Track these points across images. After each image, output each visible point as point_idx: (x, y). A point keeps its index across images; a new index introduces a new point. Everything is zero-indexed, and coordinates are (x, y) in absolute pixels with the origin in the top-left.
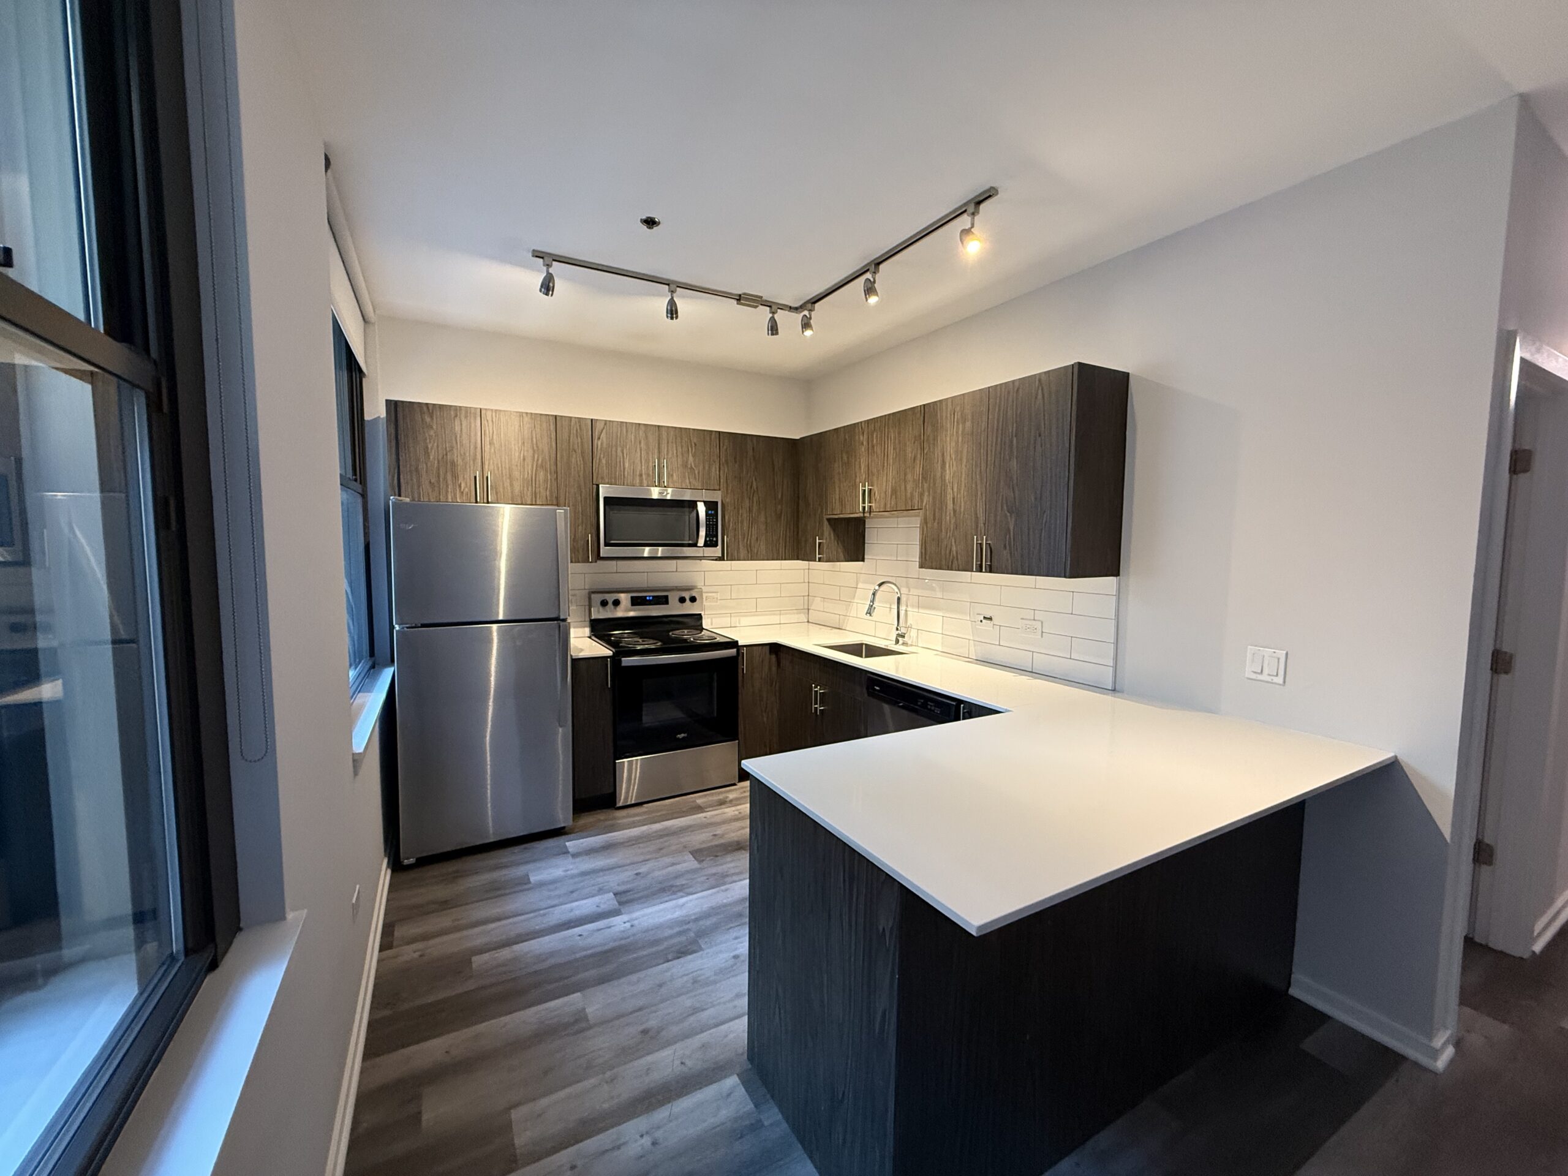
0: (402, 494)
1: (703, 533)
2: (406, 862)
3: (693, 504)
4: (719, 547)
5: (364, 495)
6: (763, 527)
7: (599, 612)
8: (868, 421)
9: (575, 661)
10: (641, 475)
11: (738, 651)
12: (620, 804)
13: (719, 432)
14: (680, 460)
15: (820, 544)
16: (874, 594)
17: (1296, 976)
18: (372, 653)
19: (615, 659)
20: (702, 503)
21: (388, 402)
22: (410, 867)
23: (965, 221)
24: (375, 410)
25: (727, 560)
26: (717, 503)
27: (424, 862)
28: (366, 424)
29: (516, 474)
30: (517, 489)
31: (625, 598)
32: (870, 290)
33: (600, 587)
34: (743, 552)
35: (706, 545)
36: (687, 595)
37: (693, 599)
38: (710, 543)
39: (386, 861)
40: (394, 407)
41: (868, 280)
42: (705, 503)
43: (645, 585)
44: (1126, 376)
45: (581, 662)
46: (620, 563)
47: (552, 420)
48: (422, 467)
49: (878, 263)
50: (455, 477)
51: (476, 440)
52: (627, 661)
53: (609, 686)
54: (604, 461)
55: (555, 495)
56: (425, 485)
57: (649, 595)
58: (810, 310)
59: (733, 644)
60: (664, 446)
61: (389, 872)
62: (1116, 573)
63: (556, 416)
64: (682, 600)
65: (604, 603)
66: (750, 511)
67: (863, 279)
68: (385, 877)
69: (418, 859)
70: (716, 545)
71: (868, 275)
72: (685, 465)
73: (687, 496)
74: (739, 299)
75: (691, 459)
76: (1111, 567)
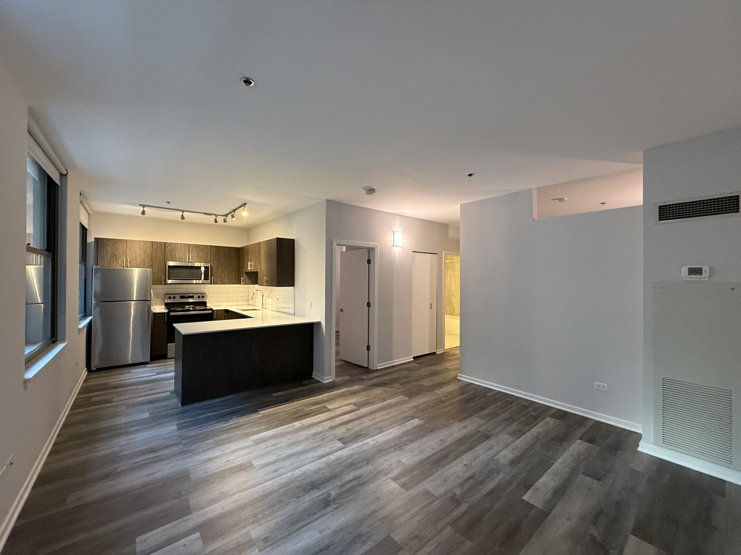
0: (98, 265)
1: (203, 276)
2: (93, 369)
3: (200, 267)
4: (209, 280)
5: (85, 265)
6: (226, 274)
7: (168, 300)
8: (251, 245)
9: (155, 314)
10: (182, 259)
11: (212, 312)
12: (168, 357)
13: (211, 246)
14: (196, 253)
15: (243, 279)
16: (253, 293)
17: (314, 373)
18: (85, 312)
19: (168, 313)
20: (203, 267)
21: (95, 238)
22: (94, 371)
23: (243, 208)
24: (91, 239)
25: (213, 284)
26: (208, 267)
27: (99, 370)
28: (87, 244)
29: (138, 258)
30: (138, 262)
31: (178, 297)
32: (233, 217)
33: (168, 293)
34: (219, 282)
35: (204, 279)
36: (201, 296)
37: (203, 297)
38: (206, 278)
39: (86, 369)
40: (97, 240)
41: (232, 214)
42: (205, 267)
43: (186, 292)
44: (294, 240)
45: (157, 314)
46: (177, 285)
47: (151, 243)
48: (105, 257)
49: (235, 210)
50: (116, 259)
51: (124, 249)
52: (171, 314)
53: (166, 321)
54: (169, 255)
55: (151, 265)
56: (106, 262)
57: (186, 296)
58: (226, 217)
59: (211, 309)
60: (191, 250)
61: (87, 373)
63: (152, 242)
64: (199, 297)
65: (170, 298)
66: (222, 269)
67: (231, 214)
68: (84, 373)
69: (97, 369)
70: (208, 279)
71: (233, 213)
72: (198, 256)
73: (197, 265)
74: (205, 214)
75: (200, 254)
76: (292, 284)
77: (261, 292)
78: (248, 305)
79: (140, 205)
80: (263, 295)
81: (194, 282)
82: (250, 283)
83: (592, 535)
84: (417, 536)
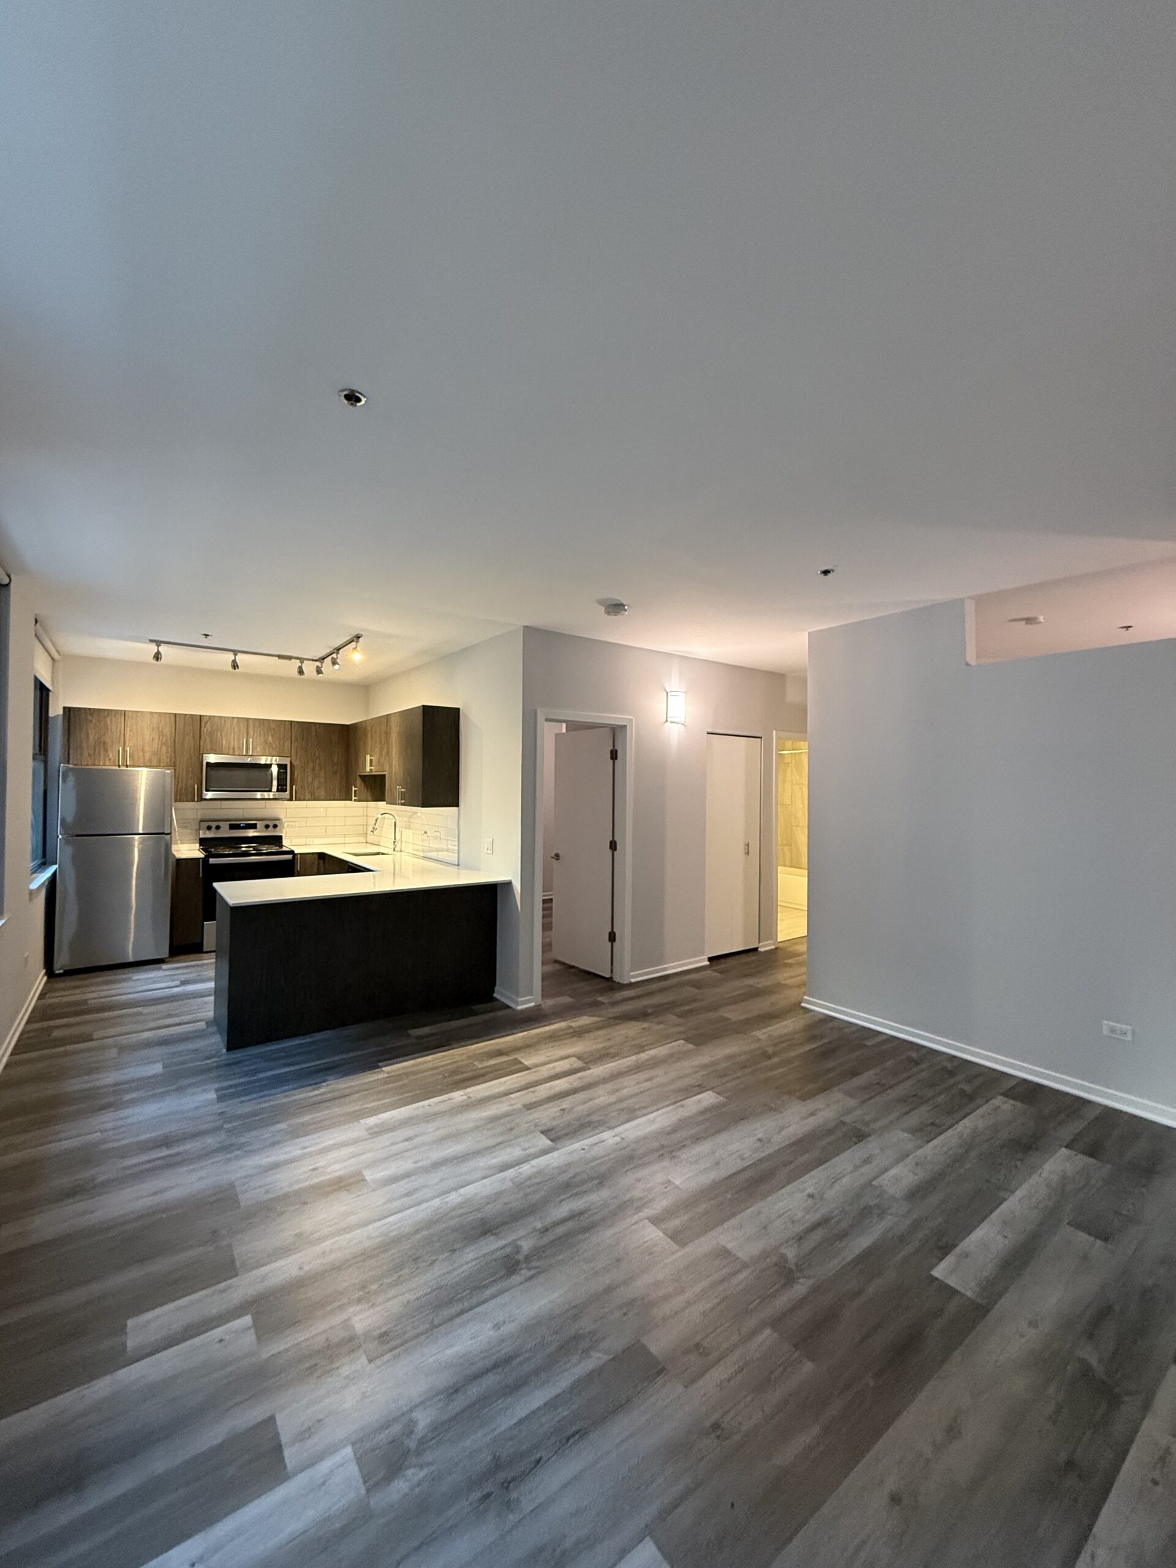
0: (71, 761)
1: (275, 783)
2: (57, 972)
3: (269, 766)
4: (288, 793)
5: (46, 762)
6: (322, 780)
7: (205, 833)
8: (372, 719)
9: (179, 861)
10: (234, 749)
11: (294, 857)
12: (205, 950)
13: (291, 722)
14: (262, 738)
15: (355, 791)
16: (376, 820)
18: (44, 855)
19: (205, 860)
20: (276, 766)
21: (65, 708)
22: (60, 975)
23: (353, 644)
24: (56, 710)
25: (296, 800)
26: (286, 765)
27: (69, 973)
28: (50, 720)
29: (147, 748)
30: (147, 757)
31: (225, 826)
32: (334, 663)
33: (207, 817)
34: (308, 796)
35: (278, 790)
36: (271, 824)
37: (275, 826)
38: (281, 788)
39: (44, 971)
40: (68, 711)
41: (333, 658)
42: (279, 766)
43: (241, 817)
44: (459, 709)
45: (183, 861)
46: (223, 802)
47: (173, 717)
48: (84, 744)
49: (338, 649)
50: (106, 750)
51: (121, 730)
52: (212, 861)
53: (201, 875)
54: (208, 740)
55: (173, 761)
56: (86, 754)
57: (242, 823)
58: (322, 663)
59: (291, 852)
60: (251, 731)
61: (45, 978)
62: (457, 805)
63: (175, 715)
64: (267, 827)
65: (209, 828)
66: (314, 769)
67: (330, 657)
68: (41, 980)
69: (64, 971)
70: (286, 791)
71: (334, 656)
72: (266, 742)
73: (263, 760)
74: (280, 657)
75: (270, 738)
76: (453, 800)
77: (392, 817)
78: (366, 842)
79: (151, 641)
80: (395, 823)
81: (259, 795)
82: (370, 798)
83: (1083, 1361)
84: (698, 1346)
